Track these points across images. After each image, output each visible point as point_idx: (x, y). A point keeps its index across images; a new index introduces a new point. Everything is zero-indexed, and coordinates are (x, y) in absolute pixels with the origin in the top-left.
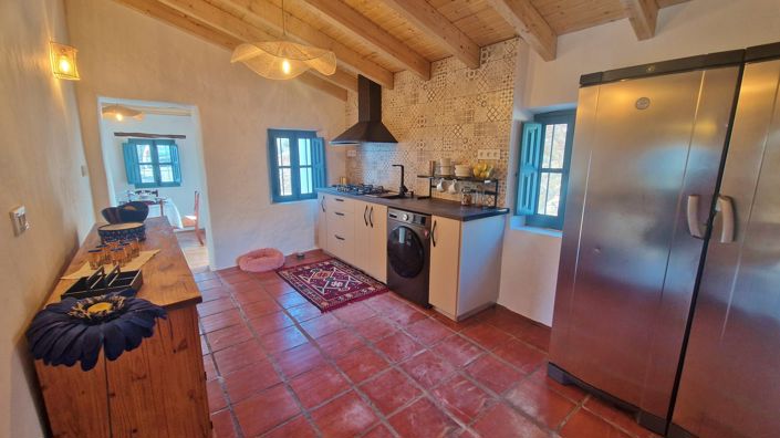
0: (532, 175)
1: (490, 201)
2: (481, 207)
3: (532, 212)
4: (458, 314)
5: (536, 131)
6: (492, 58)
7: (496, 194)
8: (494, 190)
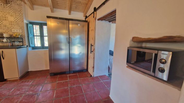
0: (32, 37)
1: (21, 44)
2: (18, 46)
3: (34, 46)
4: (20, 76)
5: (31, 26)
6: (12, 3)
7: (22, 42)
8: (22, 41)
